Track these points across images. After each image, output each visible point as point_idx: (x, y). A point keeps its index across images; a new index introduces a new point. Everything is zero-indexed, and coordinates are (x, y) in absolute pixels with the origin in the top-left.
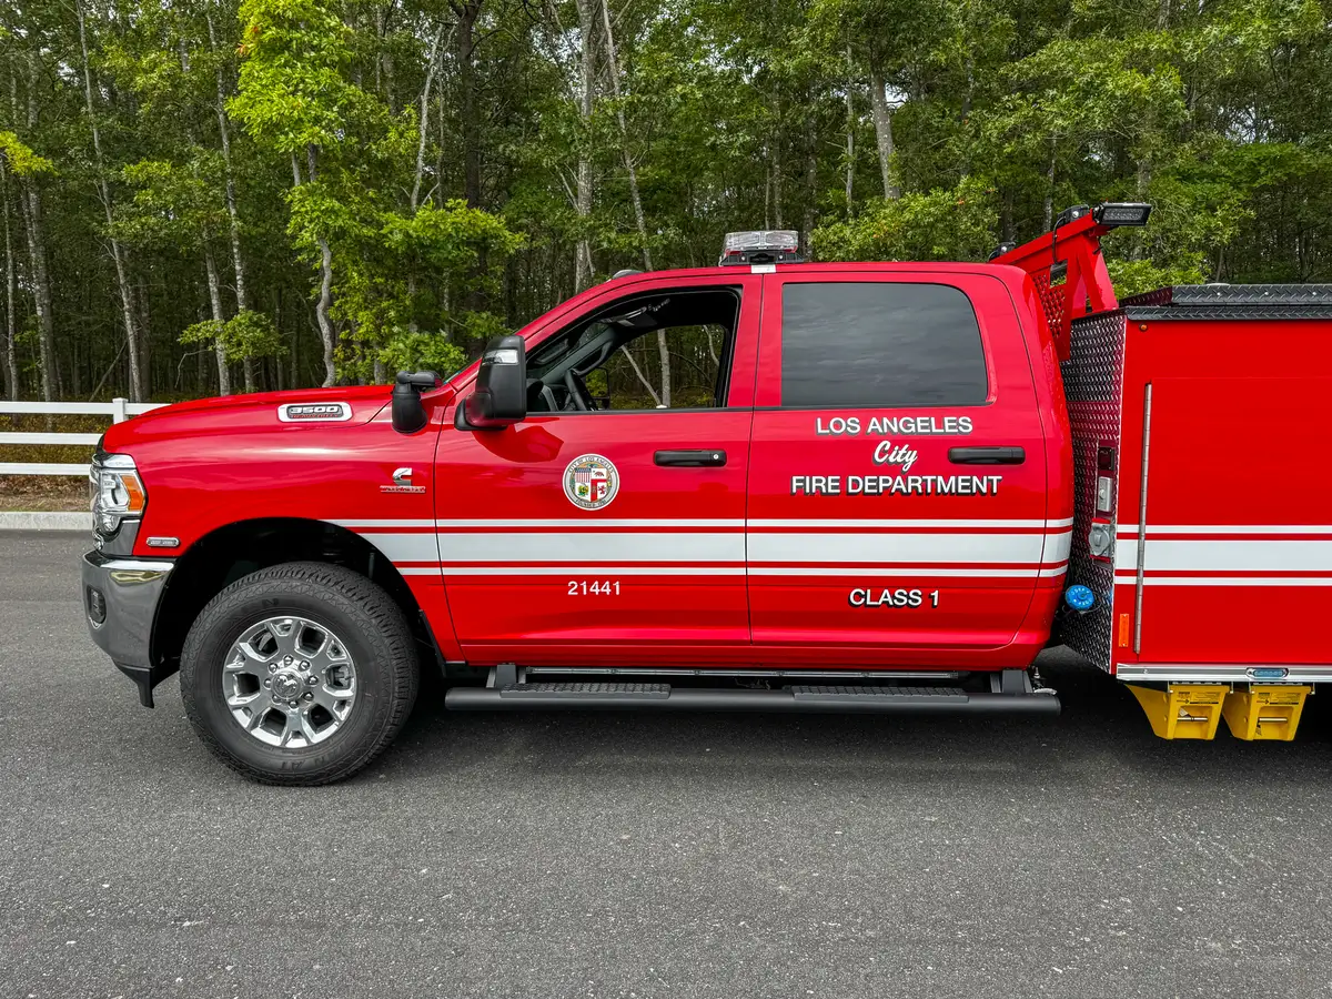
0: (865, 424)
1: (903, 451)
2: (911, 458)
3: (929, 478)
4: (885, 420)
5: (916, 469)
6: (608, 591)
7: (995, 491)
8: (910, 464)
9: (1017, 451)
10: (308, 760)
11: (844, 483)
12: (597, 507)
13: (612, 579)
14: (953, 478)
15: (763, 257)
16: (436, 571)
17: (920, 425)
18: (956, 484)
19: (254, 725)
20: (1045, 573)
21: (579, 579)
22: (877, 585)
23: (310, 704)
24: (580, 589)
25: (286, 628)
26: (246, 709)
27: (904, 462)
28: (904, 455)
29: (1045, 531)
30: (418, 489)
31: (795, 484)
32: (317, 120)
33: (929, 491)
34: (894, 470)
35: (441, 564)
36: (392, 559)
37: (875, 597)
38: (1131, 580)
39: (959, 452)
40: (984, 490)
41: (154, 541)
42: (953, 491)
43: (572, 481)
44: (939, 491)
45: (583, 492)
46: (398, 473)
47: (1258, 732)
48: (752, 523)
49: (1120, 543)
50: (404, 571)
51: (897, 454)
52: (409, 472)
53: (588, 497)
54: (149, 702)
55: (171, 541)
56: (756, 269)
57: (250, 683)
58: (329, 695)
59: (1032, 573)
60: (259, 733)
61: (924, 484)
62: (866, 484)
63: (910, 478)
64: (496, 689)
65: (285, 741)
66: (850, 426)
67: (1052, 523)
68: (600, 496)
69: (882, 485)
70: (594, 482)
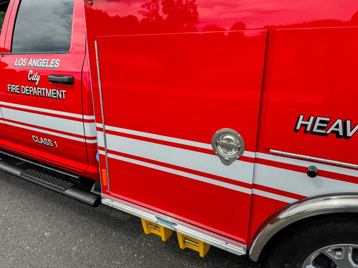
1: (36, 76)
2: (38, 79)
3: (44, 89)
4: (34, 60)
5: (39, 85)
7: (64, 98)
8: (38, 82)
11: (20, 89)
14: (51, 90)
17: (43, 63)
18: (50, 93)
27: (36, 81)
28: (36, 77)
29: (83, 120)
31: (9, 88)
33: (44, 96)
38: (103, 153)
40: (61, 97)
42: (51, 96)
44: (47, 96)
49: (98, 133)
51: (34, 76)
59: (83, 140)
61: (42, 92)
62: (26, 90)
63: (38, 88)
66: (23, 62)
67: (86, 117)
69: (30, 91)
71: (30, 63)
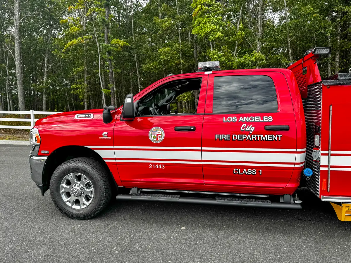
71: (241, 119)
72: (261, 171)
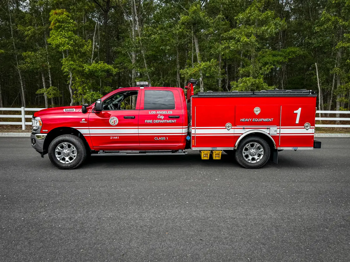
0: (156, 112)
2: (163, 117)
3: (166, 120)
4: (160, 112)
5: (163, 119)
6: (117, 138)
9: (178, 116)
10: (69, 165)
11: (153, 121)
12: (115, 125)
13: (117, 136)
14: (169, 120)
15: (142, 86)
16: (89, 135)
17: (164, 112)
18: (170, 121)
19: (60, 160)
20: (183, 134)
21: (112, 136)
22: (158, 137)
23: (69, 156)
24: (112, 138)
25: (65, 144)
26: (59, 157)
29: (183, 128)
30: (86, 122)
31: (146, 121)
32: (68, 44)
34: (160, 119)
35: (90, 134)
36: (82, 133)
37: (158, 138)
38: (194, 135)
39: (170, 116)
40: (174, 122)
41: (44, 131)
43: (111, 121)
44: (167, 122)
45: (112, 122)
46: (83, 120)
47: (215, 158)
48: (139, 127)
49: (192, 130)
50: (84, 135)
51: (161, 117)
52: (84, 119)
53: (113, 123)
54: (43, 157)
55: (46, 131)
56: (141, 88)
57: (59, 153)
58: (72, 155)
59: (181, 135)
60: (61, 161)
61: (165, 122)
62: (156, 121)
64: (99, 154)
65: (65, 162)
66: (154, 112)
67: (184, 127)
68: (115, 123)
69: (159, 121)
70: (114, 121)
71: (158, 112)
72: (167, 138)
